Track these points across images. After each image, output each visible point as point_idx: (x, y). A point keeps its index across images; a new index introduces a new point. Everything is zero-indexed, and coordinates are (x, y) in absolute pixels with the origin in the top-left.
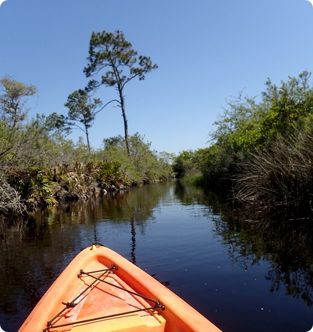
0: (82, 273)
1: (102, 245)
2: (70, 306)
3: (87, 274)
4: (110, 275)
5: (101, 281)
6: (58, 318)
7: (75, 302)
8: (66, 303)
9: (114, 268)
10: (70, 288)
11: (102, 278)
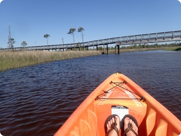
0: (112, 82)
1: (121, 73)
2: (106, 92)
3: (114, 83)
4: (123, 85)
5: (119, 86)
6: (101, 95)
7: (108, 92)
8: (105, 91)
9: (125, 82)
10: (106, 87)
11: (120, 85)
